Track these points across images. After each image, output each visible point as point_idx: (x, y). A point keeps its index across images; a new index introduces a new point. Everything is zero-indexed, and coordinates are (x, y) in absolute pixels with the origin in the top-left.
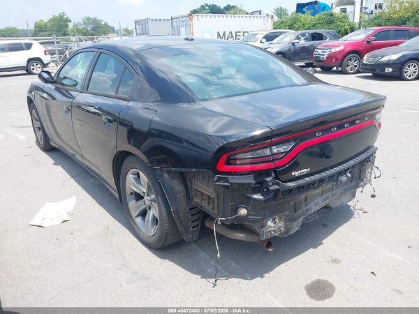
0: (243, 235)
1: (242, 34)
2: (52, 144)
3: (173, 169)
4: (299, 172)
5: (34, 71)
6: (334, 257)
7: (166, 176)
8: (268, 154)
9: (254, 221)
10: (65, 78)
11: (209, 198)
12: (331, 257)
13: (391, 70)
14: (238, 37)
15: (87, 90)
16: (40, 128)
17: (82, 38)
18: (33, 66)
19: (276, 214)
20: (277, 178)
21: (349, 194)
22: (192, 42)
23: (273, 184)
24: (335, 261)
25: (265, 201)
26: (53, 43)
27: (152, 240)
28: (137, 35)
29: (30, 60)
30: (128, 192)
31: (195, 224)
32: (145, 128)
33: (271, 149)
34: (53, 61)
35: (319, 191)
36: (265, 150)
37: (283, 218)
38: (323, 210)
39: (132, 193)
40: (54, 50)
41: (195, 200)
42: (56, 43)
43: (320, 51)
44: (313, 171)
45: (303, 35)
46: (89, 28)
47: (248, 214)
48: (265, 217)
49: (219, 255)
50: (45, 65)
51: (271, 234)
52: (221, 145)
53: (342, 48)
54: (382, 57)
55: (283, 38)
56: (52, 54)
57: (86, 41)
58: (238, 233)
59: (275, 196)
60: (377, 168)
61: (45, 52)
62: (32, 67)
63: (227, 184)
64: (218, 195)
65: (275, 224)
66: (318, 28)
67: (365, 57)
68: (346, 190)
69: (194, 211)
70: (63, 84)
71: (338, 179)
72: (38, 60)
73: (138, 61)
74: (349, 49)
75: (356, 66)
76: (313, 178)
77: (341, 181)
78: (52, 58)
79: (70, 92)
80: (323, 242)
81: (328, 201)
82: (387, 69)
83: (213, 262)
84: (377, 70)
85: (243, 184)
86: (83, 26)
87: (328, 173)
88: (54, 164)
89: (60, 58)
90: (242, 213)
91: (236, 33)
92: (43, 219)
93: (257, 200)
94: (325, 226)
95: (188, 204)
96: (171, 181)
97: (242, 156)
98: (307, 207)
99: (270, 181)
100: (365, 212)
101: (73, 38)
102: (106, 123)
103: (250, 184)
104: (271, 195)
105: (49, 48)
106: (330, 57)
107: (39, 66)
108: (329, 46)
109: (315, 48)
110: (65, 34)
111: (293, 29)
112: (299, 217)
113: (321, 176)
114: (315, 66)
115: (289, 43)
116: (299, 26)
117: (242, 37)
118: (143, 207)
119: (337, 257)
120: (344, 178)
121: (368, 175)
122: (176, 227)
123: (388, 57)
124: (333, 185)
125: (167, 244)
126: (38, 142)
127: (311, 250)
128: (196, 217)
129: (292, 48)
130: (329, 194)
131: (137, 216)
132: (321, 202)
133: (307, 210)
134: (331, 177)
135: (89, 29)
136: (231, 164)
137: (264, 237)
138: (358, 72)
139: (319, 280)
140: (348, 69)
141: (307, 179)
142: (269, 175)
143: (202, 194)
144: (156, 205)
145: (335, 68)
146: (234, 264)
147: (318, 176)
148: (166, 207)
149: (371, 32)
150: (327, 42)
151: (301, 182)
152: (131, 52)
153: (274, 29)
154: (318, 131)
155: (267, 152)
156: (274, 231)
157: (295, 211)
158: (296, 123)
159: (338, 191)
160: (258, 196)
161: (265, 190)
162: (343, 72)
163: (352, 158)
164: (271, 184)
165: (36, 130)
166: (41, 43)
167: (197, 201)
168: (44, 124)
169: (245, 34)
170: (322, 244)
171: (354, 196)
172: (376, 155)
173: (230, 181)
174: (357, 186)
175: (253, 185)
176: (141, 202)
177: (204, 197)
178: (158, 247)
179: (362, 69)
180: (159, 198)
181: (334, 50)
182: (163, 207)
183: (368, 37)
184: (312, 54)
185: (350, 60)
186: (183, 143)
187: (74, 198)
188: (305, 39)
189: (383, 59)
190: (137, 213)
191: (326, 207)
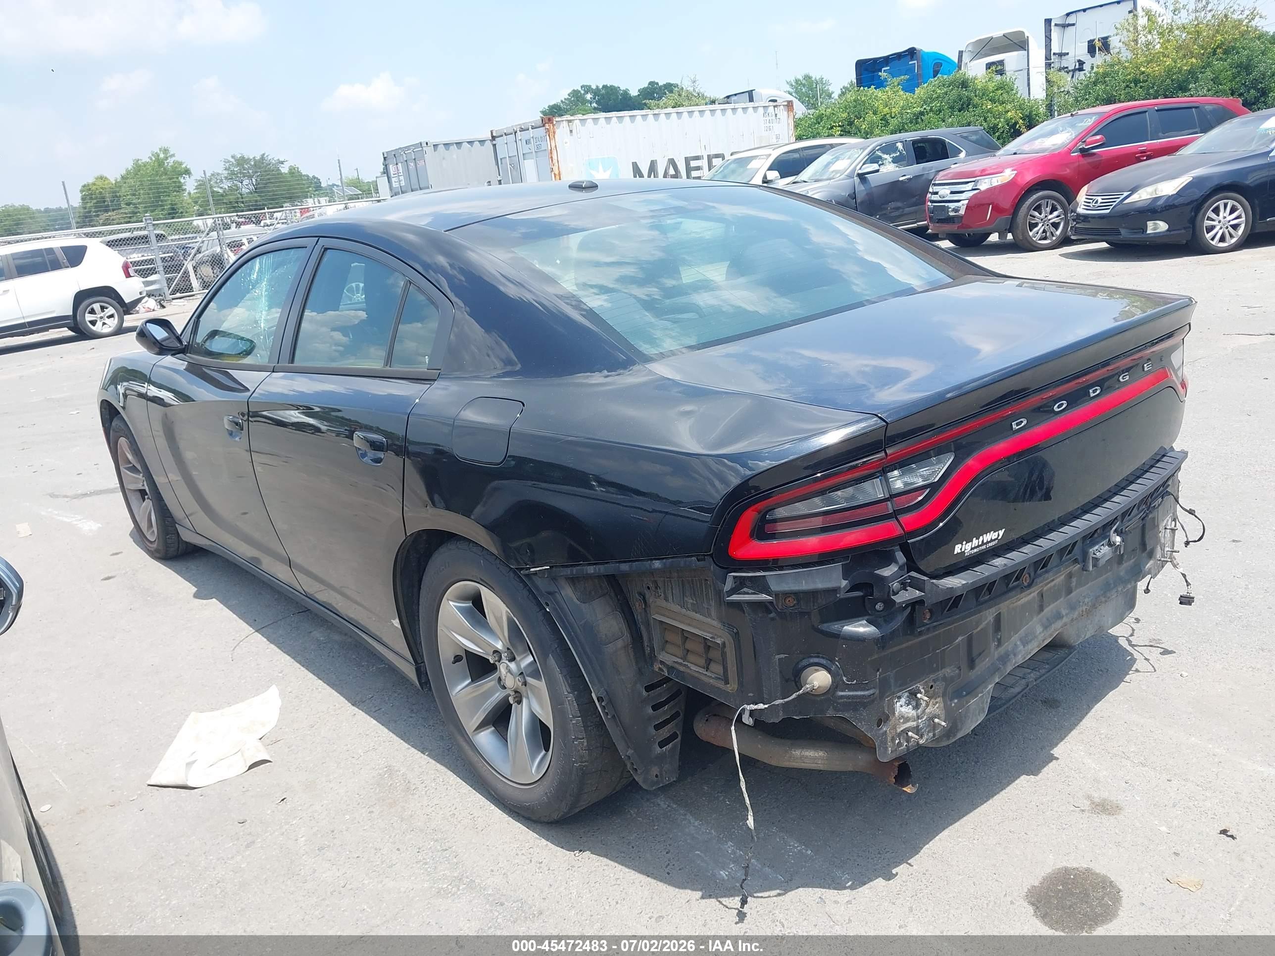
0: (821, 754)
1: (704, 163)
2: (187, 536)
3: (591, 570)
4: (975, 542)
5: (98, 328)
6: (1097, 796)
7: (568, 592)
8: (881, 496)
9: (856, 705)
10: (214, 334)
11: (707, 646)
12: (1089, 797)
13: (1163, 226)
14: (694, 174)
15: (292, 360)
16: (143, 493)
17: (228, 217)
18: (92, 312)
19: (915, 679)
20: (911, 565)
21: (1116, 600)
22: (594, 194)
23: (904, 586)
24: (1104, 808)
25: (881, 642)
26: (145, 239)
27: (538, 795)
28: (394, 194)
29: (82, 297)
30: (446, 654)
31: (665, 732)
32: (493, 456)
33: (887, 480)
34: (149, 295)
35: (1029, 597)
36: (867, 485)
37: (939, 687)
38: (1047, 655)
39: (457, 659)
40: (151, 261)
41: (663, 657)
42: (153, 239)
43: (945, 192)
44: (1014, 536)
45: (889, 148)
46: (246, 187)
47: (836, 685)
48: (887, 691)
49: (751, 822)
50: (127, 308)
51: (908, 739)
52: (735, 481)
53: (1008, 175)
54: (1133, 191)
55: (828, 165)
56: (144, 273)
57: (238, 225)
58: (803, 747)
59: (911, 621)
60: (1191, 512)
61: (126, 268)
62: (89, 317)
63: (764, 597)
64: (736, 636)
65: (916, 707)
66: (929, 125)
67: (1082, 197)
68: (1107, 588)
69: (661, 694)
70: (210, 354)
71: (1085, 554)
72: (107, 293)
73: (442, 260)
74: (1029, 177)
75: (1056, 225)
76: (1016, 557)
77: (1096, 560)
78: (147, 284)
79: (234, 373)
80: (1056, 752)
81: (1058, 624)
82: (1150, 224)
83: (729, 847)
84: (1123, 231)
85: (813, 594)
86: (226, 185)
87: (1056, 538)
88: (197, 596)
89: (169, 281)
90: (816, 684)
91: (687, 160)
92: (189, 765)
93: (858, 639)
94: (1051, 704)
95: (640, 672)
96: (585, 607)
97: (801, 508)
98: (1002, 650)
99: (893, 577)
100: (1166, 652)
101: (198, 222)
102: (364, 455)
103: (835, 590)
104: (900, 619)
105: (136, 257)
106: (976, 206)
107: (110, 310)
108: (971, 174)
109: (929, 182)
110: (173, 213)
111: (855, 135)
112: (983, 680)
113: (1038, 550)
114: (935, 237)
115: (850, 176)
116: (872, 125)
117: (705, 173)
118: (498, 696)
119: (1105, 795)
120: (1102, 551)
121: (1164, 536)
122: (611, 748)
123: (1150, 189)
124: (1070, 576)
125: (583, 804)
126: (139, 535)
127: (1024, 781)
128: (666, 712)
129: (861, 188)
130: (1060, 605)
131: (482, 726)
132: (1039, 629)
133: (1004, 659)
134: (1065, 550)
135: (245, 191)
136: (773, 536)
137: (887, 754)
138: (1065, 241)
139: (1067, 871)
140: (1035, 234)
141: (999, 562)
142: (887, 559)
143: (685, 636)
144: (541, 685)
145: (994, 238)
146: (795, 846)
147: (1029, 551)
148: (573, 688)
149: (1089, 122)
150: (961, 163)
151: (983, 572)
152: (411, 237)
153: (799, 138)
154: (1016, 417)
155: (874, 490)
156: (917, 730)
157: (972, 664)
158: (938, 402)
159: (1084, 593)
160: (861, 628)
161: (879, 606)
162: (1022, 246)
163: (1118, 489)
164: (896, 585)
165: (134, 499)
166: (110, 244)
167: (667, 658)
168: (160, 480)
169: (715, 161)
170: (1053, 758)
171: (1131, 603)
172: (1181, 475)
173: (775, 587)
174: (1138, 573)
175: (841, 595)
176: (489, 682)
177: (689, 645)
178: (555, 816)
179: (1076, 231)
180: (551, 661)
181: (985, 185)
182: (564, 688)
183: (1082, 139)
184: (924, 203)
185: (1038, 209)
186: (591, 488)
187: (274, 691)
188: (895, 161)
189: (1135, 198)
190: (480, 717)
191: (1055, 645)
